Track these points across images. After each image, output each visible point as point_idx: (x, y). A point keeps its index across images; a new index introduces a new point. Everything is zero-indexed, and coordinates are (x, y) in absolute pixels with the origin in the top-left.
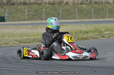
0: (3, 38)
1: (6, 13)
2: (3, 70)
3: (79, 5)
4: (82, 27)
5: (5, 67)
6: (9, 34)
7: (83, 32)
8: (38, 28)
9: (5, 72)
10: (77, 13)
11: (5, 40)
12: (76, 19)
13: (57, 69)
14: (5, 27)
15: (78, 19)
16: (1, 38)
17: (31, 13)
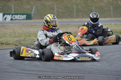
0: (29, 37)
1: (33, 10)
2: (27, 73)
3: (115, 2)
4: (117, 27)
5: (30, 71)
6: (35, 33)
7: (118, 32)
8: (67, 28)
9: (29, 76)
10: (112, 11)
11: (30, 40)
12: (111, 17)
13: (87, 74)
14: (31, 26)
15: (113, 18)
16: (27, 38)
17: (60, 10)
